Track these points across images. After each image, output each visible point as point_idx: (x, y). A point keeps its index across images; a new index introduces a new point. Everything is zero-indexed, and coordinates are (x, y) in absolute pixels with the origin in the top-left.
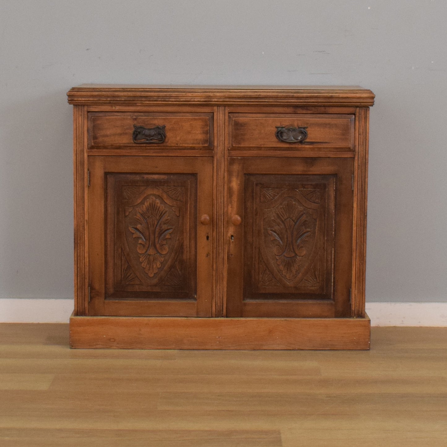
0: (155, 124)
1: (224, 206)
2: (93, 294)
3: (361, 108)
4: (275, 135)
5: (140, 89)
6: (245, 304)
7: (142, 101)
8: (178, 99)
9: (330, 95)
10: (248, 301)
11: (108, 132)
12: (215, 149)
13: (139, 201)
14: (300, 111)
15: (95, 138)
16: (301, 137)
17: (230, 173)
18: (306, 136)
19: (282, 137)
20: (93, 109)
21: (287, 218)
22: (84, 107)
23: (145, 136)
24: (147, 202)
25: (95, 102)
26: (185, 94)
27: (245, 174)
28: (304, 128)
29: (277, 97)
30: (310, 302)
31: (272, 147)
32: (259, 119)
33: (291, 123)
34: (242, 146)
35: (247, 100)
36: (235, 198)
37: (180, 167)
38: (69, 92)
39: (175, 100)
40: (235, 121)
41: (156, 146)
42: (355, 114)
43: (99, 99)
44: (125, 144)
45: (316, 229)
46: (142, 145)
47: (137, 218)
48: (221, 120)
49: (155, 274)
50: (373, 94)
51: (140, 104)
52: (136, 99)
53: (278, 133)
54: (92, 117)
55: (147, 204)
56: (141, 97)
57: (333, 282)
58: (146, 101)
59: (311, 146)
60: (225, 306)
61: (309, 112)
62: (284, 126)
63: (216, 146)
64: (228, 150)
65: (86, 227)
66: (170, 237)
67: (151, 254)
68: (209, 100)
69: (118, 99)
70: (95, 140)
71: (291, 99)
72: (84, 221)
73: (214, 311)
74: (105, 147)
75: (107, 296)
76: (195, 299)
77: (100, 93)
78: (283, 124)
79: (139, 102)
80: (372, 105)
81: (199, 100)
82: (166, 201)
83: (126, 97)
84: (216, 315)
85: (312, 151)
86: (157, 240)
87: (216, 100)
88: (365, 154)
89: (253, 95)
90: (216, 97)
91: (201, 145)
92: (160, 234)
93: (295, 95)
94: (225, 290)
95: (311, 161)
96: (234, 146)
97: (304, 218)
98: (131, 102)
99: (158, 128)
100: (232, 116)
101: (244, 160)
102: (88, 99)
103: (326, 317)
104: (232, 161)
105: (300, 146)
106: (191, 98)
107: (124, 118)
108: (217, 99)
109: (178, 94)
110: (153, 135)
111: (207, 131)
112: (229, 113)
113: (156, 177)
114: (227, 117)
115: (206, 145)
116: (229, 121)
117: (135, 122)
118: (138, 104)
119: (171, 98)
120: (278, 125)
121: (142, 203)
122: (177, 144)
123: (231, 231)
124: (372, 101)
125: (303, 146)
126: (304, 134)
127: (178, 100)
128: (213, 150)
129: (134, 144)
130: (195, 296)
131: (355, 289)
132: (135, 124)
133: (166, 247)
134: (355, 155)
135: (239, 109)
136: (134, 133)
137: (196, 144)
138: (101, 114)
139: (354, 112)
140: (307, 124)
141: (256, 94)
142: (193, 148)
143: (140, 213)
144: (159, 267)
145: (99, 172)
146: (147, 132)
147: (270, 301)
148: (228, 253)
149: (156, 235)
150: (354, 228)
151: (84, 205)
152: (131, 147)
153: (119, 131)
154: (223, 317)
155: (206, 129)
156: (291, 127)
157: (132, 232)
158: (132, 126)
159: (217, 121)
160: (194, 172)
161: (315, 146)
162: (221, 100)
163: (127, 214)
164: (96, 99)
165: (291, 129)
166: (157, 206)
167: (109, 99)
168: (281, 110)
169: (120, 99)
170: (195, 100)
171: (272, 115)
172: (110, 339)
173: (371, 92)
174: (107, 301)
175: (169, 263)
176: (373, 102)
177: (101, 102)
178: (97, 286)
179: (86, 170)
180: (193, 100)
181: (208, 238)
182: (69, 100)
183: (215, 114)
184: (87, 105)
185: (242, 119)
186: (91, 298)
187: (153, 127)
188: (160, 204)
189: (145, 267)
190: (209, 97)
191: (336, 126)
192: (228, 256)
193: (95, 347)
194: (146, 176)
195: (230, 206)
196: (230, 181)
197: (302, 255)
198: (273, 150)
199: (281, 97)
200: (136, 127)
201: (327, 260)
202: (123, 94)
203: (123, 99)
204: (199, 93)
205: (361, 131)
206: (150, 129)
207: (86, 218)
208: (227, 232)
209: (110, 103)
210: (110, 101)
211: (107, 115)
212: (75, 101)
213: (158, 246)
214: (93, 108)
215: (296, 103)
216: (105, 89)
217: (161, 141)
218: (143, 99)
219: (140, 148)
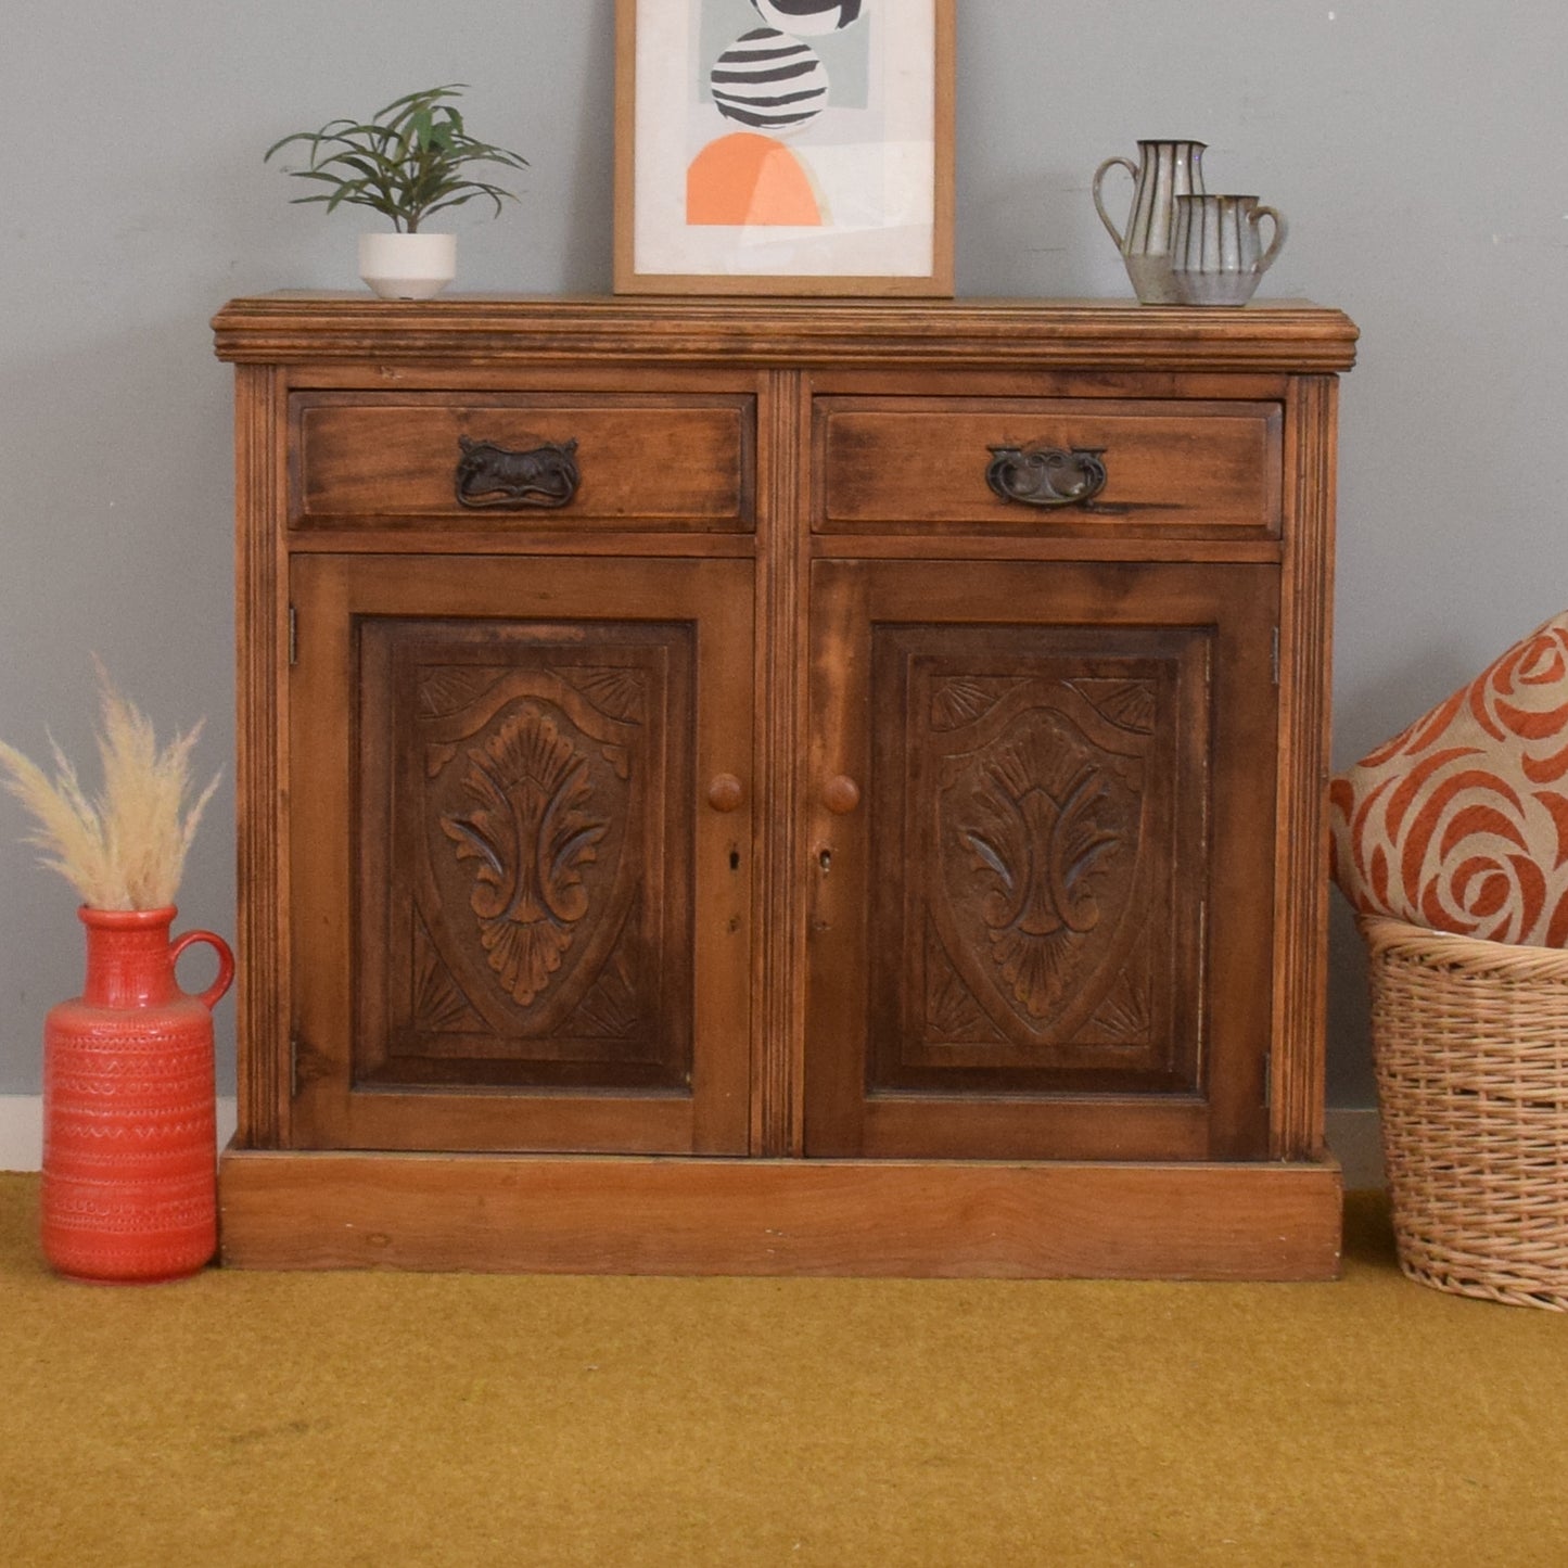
0: (538, 437)
1: (794, 741)
2: (309, 1067)
3: (1305, 377)
4: (983, 478)
5: (483, 307)
6: (873, 1110)
7: (491, 348)
8: (625, 341)
9: (1191, 327)
10: (884, 1097)
11: (365, 466)
12: (763, 529)
13: (480, 722)
14: (1078, 387)
15: (315, 486)
16: (1081, 485)
17: (817, 618)
18: (1100, 480)
19: (1010, 483)
20: (305, 379)
21: (1033, 788)
22: (274, 371)
23: (503, 478)
24: (509, 726)
25: (313, 352)
26: (651, 325)
27: (874, 623)
28: (1093, 452)
29: (992, 337)
30: (1117, 1101)
31: (974, 523)
32: (926, 419)
33: (1045, 433)
34: (862, 517)
35: (881, 348)
36: (836, 712)
37: (632, 595)
38: (220, 315)
39: (614, 345)
40: (835, 424)
41: (540, 518)
42: (1283, 402)
43: (331, 340)
44: (423, 508)
45: (1138, 828)
46: (493, 514)
47: (473, 784)
48: (784, 423)
49: (537, 993)
50: (1352, 326)
51: (481, 362)
52: (467, 343)
53: (995, 469)
54: (307, 410)
55: (508, 733)
56: (489, 334)
57: (1203, 1031)
58: (504, 349)
59: (1120, 521)
60: (798, 1114)
61: (1112, 392)
62: (1017, 443)
63: (766, 516)
64: (812, 533)
65: (282, 819)
66: (593, 858)
67: (526, 919)
68: (740, 345)
69: (402, 343)
70: (315, 497)
71: (1044, 345)
72: (275, 796)
73: (759, 1135)
74: (353, 523)
75: (361, 1075)
76: (689, 1089)
77: (335, 319)
78: (1016, 438)
79: (480, 353)
80: (1347, 368)
81: (702, 345)
82: (578, 724)
83: (436, 335)
84: (764, 1148)
85: (1122, 537)
86: (544, 868)
87: (765, 346)
88: (1323, 550)
89: (903, 329)
90: (763, 335)
91: (710, 515)
92: (558, 846)
93: (1061, 327)
94: (800, 1055)
95: (1121, 574)
96: (831, 517)
97: (1092, 788)
98: (448, 353)
99: (549, 450)
100: (824, 408)
101: (869, 570)
102: (287, 342)
103: (1175, 1158)
104: (824, 574)
105: (1078, 518)
106: (673, 337)
107: (425, 413)
108: (770, 342)
109: (625, 325)
110: (533, 477)
111: (733, 460)
112: (815, 395)
113: (542, 632)
114: (805, 410)
115: (728, 514)
116: (814, 425)
117: (466, 429)
118: (476, 362)
119: (597, 340)
120: (998, 439)
121: (492, 729)
122: (621, 511)
123: (821, 835)
124: (1347, 352)
125: (1091, 519)
126: (1093, 472)
127: (624, 345)
128: (754, 532)
129: (460, 510)
130: (688, 1078)
131: (1285, 1057)
132: (463, 436)
133: (580, 893)
134: (1282, 555)
135: (852, 382)
136: (460, 470)
137: (692, 510)
138: (337, 400)
139: (1279, 394)
140: (1105, 436)
141: (914, 324)
142: (680, 526)
143: (481, 766)
144: (552, 969)
145: (330, 614)
146: (507, 466)
147: (970, 1099)
148: (810, 917)
149: (544, 849)
150: (1282, 827)
151: (275, 735)
152: (450, 522)
153: (404, 462)
154: (790, 1155)
155: (730, 454)
156: (1045, 450)
157: (454, 836)
158: (454, 444)
159: (770, 425)
160: (687, 616)
161: (1136, 518)
162: (785, 347)
163: (435, 769)
164: (317, 343)
165: (1046, 455)
166: (546, 741)
167: (367, 343)
168: (1007, 383)
169: (409, 342)
170: (690, 346)
171: (974, 404)
172: (368, 1237)
173: (1345, 320)
174: (358, 1095)
175: (591, 954)
176: (1352, 357)
177: (337, 352)
178: (322, 1039)
179: (282, 606)
180: (678, 346)
181: (734, 860)
182: (219, 347)
183: (762, 399)
184: (288, 365)
185: (861, 418)
186: (302, 1084)
187: (532, 447)
188: (559, 732)
189: (500, 968)
190: (741, 334)
191: (1212, 442)
192: (811, 931)
193: (312, 1265)
194: (506, 631)
195: (817, 742)
196: (816, 651)
197: (1087, 926)
198: (979, 533)
199: (1008, 338)
200: (469, 446)
201: (1180, 946)
202: (422, 324)
203: (420, 343)
204: (702, 319)
205: (1307, 461)
206: (518, 456)
207: (283, 784)
208: (807, 841)
209: (372, 359)
210: (373, 348)
211: (357, 402)
212: (243, 347)
213: (548, 888)
214: (306, 374)
215: (1062, 360)
216: (352, 306)
217: (561, 497)
218: (493, 343)
219: (482, 523)
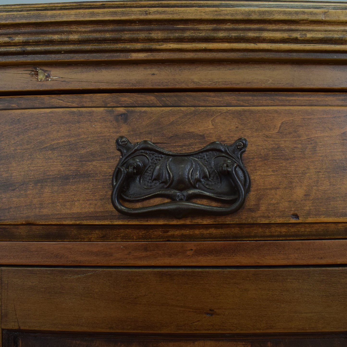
0: (202, 137)
23: (165, 183)
39: (285, 35)
41: (207, 227)
44: (79, 216)
46: (152, 222)
69: (56, 37)
79: (139, 46)
107: (81, 114)
110: (198, 181)
117: (124, 130)
129: (119, 219)
132: (122, 137)
136: (117, 173)
158: (112, 146)
167: (19, 39)
169: (64, 37)
187: (196, 148)
200: (128, 149)
210: (26, 43)
217: (231, 202)
218: (155, 35)
219: (142, 232)
